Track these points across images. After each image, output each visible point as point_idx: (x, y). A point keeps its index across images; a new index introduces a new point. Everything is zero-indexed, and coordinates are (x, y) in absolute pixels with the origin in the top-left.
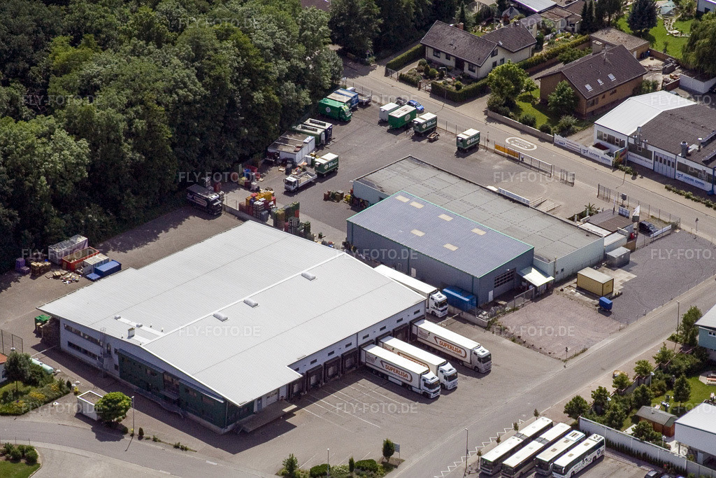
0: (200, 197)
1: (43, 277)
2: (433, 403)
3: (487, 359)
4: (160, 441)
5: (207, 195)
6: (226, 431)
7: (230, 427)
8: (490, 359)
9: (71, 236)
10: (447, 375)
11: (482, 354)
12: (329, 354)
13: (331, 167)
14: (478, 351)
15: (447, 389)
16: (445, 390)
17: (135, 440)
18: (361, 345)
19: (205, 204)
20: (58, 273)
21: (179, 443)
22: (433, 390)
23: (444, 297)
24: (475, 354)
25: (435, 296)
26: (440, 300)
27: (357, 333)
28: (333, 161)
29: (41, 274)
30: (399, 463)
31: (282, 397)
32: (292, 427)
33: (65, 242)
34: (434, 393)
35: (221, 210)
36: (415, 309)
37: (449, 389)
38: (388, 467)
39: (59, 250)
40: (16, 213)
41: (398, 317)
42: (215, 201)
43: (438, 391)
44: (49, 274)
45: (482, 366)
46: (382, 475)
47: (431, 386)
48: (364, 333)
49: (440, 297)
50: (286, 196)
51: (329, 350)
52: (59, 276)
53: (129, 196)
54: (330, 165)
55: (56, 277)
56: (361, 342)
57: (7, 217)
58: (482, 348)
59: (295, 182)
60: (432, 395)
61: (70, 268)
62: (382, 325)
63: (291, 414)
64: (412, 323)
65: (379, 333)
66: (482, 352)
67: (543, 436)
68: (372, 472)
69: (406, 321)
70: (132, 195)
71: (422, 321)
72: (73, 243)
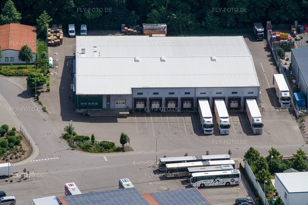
2: (201, 137)
5: (259, 28)
6: (79, 111)
7: (82, 111)
8: (262, 127)
10: (222, 124)
11: (256, 122)
12: (170, 93)
15: (220, 133)
17: (32, 101)
18: (198, 97)
22: (206, 129)
24: (253, 120)
25: (283, 93)
26: (283, 96)
27: (195, 88)
30: (129, 151)
31: (128, 107)
32: (115, 122)
36: (249, 90)
39: (146, 26)
48: (203, 90)
58: (260, 119)
60: (205, 132)
62: (219, 91)
64: (245, 99)
65: (215, 95)
69: (242, 95)
71: (252, 99)
72: (157, 26)
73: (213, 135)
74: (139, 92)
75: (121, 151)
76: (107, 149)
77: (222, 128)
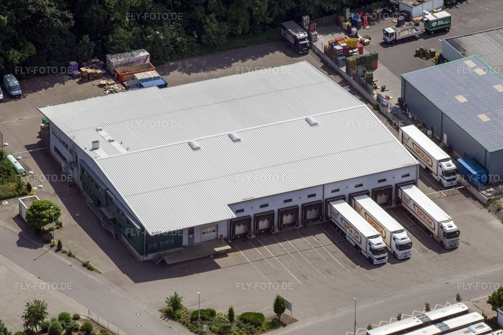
0: (290, 33)
1: (90, 84)
2: (373, 270)
3: (454, 234)
4: (74, 257)
5: (297, 32)
6: (146, 258)
7: (150, 256)
8: (458, 236)
9: (135, 49)
10: (398, 243)
11: (448, 229)
12: (285, 201)
13: (441, 26)
14: (445, 225)
15: (397, 258)
16: (394, 258)
17: (52, 252)
18: (328, 199)
19: (292, 41)
20: (103, 82)
21: (88, 262)
22: (377, 257)
23: (453, 166)
24: (442, 227)
25: (444, 164)
26: (446, 168)
27: (323, 185)
28: (444, 19)
29: (89, 80)
30: (291, 322)
31: (222, 235)
32: (217, 267)
33: (126, 54)
34: (378, 259)
35: (308, 50)
36: (404, 171)
37: (399, 258)
38: (276, 324)
39: (115, 60)
40: (70, 16)
41: (381, 177)
42: (303, 39)
43: (383, 258)
44: (96, 82)
45: (447, 242)
46: (263, 331)
47: (376, 252)
48: (336, 187)
49: (450, 166)
50: (380, 47)
51: (287, 197)
52: (105, 85)
53: (211, 21)
54: (439, 23)
55: (101, 86)
56: (328, 195)
57: (59, 17)
58: (452, 223)
59: (392, 34)
60: (375, 261)
61: (119, 79)
62: (359, 182)
63: (223, 254)
64: (398, 186)
65: (353, 190)
66: (450, 226)
67: (445, 322)
68: (253, 327)
69: (391, 182)
70: (215, 21)
71: (410, 186)
72: (133, 55)
73: (388, 264)
74: (238, 209)
75: (279, 327)
76: (259, 327)
77: (400, 250)
